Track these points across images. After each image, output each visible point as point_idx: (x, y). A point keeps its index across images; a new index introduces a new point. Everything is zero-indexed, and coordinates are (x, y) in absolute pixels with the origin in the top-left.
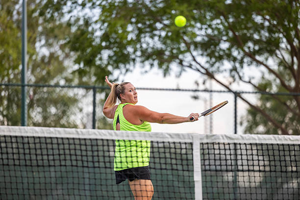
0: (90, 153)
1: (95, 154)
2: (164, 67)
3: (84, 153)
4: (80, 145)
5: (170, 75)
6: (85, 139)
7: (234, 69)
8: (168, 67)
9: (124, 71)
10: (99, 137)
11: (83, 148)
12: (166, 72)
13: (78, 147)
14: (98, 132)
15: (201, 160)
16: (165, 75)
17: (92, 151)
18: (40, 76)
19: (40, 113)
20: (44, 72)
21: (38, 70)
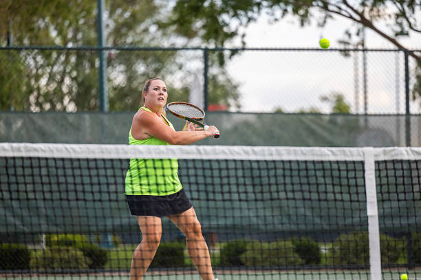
0: (217, 181)
1: (225, 181)
2: (302, 12)
3: (209, 180)
4: (204, 169)
5: (309, 23)
6: (210, 161)
7: (402, 14)
8: (307, 12)
9: (244, 20)
10: (230, 157)
11: (208, 173)
12: (304, 20)
13: (200, 172)
14: (229, 150)
15: (377, 186)
16: (302, 24)
17: (221, 177)
18: (121, 20)
19: (122, 72)
20: (127, 15)
21: (119, 11)
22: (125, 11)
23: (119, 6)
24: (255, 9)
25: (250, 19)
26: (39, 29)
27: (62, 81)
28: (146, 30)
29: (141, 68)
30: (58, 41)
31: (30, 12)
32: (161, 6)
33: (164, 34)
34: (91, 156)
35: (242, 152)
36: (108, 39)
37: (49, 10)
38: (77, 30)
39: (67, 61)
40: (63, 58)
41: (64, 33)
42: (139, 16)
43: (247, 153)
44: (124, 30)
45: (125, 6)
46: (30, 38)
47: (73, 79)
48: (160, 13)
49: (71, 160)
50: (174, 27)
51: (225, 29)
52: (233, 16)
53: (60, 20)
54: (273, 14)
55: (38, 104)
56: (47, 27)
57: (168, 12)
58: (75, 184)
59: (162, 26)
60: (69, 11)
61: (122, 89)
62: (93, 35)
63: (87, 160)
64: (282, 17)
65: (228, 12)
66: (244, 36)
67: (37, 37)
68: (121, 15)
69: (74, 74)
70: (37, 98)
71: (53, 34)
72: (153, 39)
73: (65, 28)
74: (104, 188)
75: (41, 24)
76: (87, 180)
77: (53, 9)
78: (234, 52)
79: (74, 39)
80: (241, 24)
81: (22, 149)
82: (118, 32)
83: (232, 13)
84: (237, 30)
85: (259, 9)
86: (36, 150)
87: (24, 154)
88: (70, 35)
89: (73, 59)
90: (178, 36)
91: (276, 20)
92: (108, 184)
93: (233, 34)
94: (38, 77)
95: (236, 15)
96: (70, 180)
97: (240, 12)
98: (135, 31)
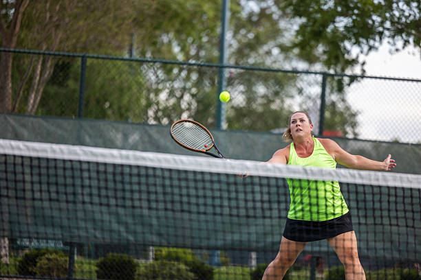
18: (244, 41)
19: (243, 93)
20: (251, 36)
21: (243, 32)
22: (249, 31)
23: (244, 27)
24: (377, 38)
25: (371, 48)
26: (163, 44)
27: (182, 97)
28: (269, 53)
29: (261, 89)
30: (181, 57)
31: (154, 25)
32: (286, 30)
33: (287, 58)
34: (198, 169)
35: (348, 175)
36: (230, 58)
37: (173, 26)
38: (200, 47)
39: (188, 78)
40: (184, 74)
41: (187, 49)
42: (262, 38)
43: (353, 176)
44: (246, 51)
45: (250, 27)
46: (153, 53)
47: (193, 96)
48: (283, 36)
49: (179, 171)
50: (296, 51)
51: (346, 56)
52: (355, 44)
53: (183, 37)
54: (395, 44)
55: (156, 118)
56: (170, 42)
57: (292, 35)
58: (181, 195)
59: (284, 49)
60: (193, 27)
61: (241, 109)
62: (216, 53)
63: (195, 173)
64: (404, 48)
65: (350, 39)
66: (364, 64)
67: (159, 51)
68: (245, 36)
69: (194, 90)
70: (156, 113)
71: (176, 49)
72: (275, 62)
73: (187, 44)
74: (209, 201)
75: (165, 39)
76: (193, 192)
77: (177, 25)
78: (353, 78)
79: (197, 57)
80: (362, 52)
81: (131, 157)
82: (240, 53)
83: (353, 40)
84: (358, 57)
85: (381, 39)
86: (144, 159)
87: (132, 162)
88: (193, 52)
89: (194, 77)
90: (300, 60)
91: (397, 50)
92: (213, 198)
93: (354, 62)
94: (157, 92)
95: (358, 43)
96: (176, 191)
97: (363, 40)
98: (257, 52)
